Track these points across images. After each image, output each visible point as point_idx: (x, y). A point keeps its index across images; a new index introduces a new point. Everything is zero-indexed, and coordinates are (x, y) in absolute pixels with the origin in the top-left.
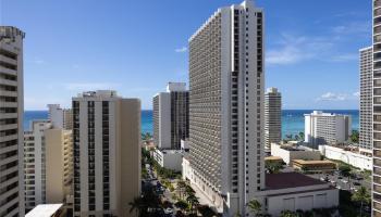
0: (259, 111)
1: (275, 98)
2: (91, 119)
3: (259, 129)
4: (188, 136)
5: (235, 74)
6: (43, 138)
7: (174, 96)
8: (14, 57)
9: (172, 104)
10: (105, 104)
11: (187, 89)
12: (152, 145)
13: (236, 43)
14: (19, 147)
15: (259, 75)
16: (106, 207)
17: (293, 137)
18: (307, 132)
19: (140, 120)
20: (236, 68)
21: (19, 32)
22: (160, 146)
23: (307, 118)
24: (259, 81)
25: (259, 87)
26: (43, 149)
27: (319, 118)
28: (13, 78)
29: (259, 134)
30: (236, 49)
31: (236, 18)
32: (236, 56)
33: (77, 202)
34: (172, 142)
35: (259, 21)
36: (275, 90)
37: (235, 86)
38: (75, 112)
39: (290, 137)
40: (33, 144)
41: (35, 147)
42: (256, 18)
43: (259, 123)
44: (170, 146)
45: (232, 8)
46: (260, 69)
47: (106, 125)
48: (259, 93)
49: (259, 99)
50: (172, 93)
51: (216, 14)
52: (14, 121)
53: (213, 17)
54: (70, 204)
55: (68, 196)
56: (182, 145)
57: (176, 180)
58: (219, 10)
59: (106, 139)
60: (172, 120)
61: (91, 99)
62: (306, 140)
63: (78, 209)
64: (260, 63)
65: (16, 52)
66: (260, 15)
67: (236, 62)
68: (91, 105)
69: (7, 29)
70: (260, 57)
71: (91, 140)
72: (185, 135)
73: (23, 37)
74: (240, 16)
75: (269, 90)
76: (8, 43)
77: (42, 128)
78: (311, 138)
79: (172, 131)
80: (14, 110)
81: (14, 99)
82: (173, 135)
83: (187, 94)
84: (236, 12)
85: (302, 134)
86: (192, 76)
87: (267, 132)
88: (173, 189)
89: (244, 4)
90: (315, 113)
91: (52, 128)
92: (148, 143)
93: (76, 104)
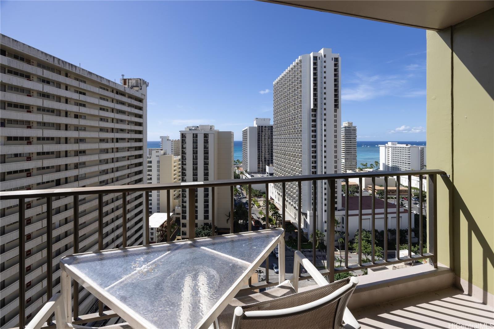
0: (336, 142)
1: (350, 131)
2: (195, 148)
3: (336, 157)
4: (272, 163)
5: (315, 110)
6: (158, 162)
7: (261, 129)
8: (141, 100)
9: (259, 136)
10: (206, 136)
11: (272, 123)
12: (242, 169)
13: (315, 84)
14: (145, 168)
15: (336, 111)
16: (206, 217)
17: (369, 165)
18: (382, 161)
19: (233, 149)
20: (315, 105)
21: (145, 82)
22: (248, 170)
23: (382, 149)
24: (336, 116)
25: (336, 121)
26: (158, 171)
27: (394, 148)
28: (140, 116)
29: (336, 162)
30: (315, 90)
31: (315, 64)
32: (315, 95)
33: (184, 212)
34: (259, 168)
35: (336, 65)
36: (350, 124)
37: (314, 121)
38: (182, 143)
39: (365, 166)
40: (151, 167)
41: (152, 169)
42: (333, 62)
43: (336, 152)
44: (256, 170)
45: (312, 55)
46: (336, 106)
47: (206, 152)
48: (336, 126)
49: (336, 131)
50: (259, 127)
51: (297, 61)
52: (140, 148)
53: (294, 64)
54: (178, 214)
55: (176, 208)
56: (267, 170)
57: (262, 199)
58: (300, 58)
59: (206, 164)
60: (259, 149)
61: (195, 132)
62: (381, 168)
63: (184, 218)
64: (336, 101)
65: (143, 97)
66: (336, 60)
67: (315, 100)
68: (195, 136)
69: (137, 80)
70: (336, 96)
71: (195, 163)
72: (270, 162)
73: (147, 86)
74: (319, 62)
75: (344, 124)
76: (137, 91)
77: (158, 154)
78: (386, 167)
79: (259, 159)
80: (140, 140)
81: (140, 132)
82: (259, 161)
83: (272, 127)
84: (315, 58)
85: (377, 163)
86: (276, 113)
87: (343, 161)
88: (259, 206)
89: (322, 52)
90: (390, 144)
91: (165, 154)
92: (238, 168)
93: (183, 136)
